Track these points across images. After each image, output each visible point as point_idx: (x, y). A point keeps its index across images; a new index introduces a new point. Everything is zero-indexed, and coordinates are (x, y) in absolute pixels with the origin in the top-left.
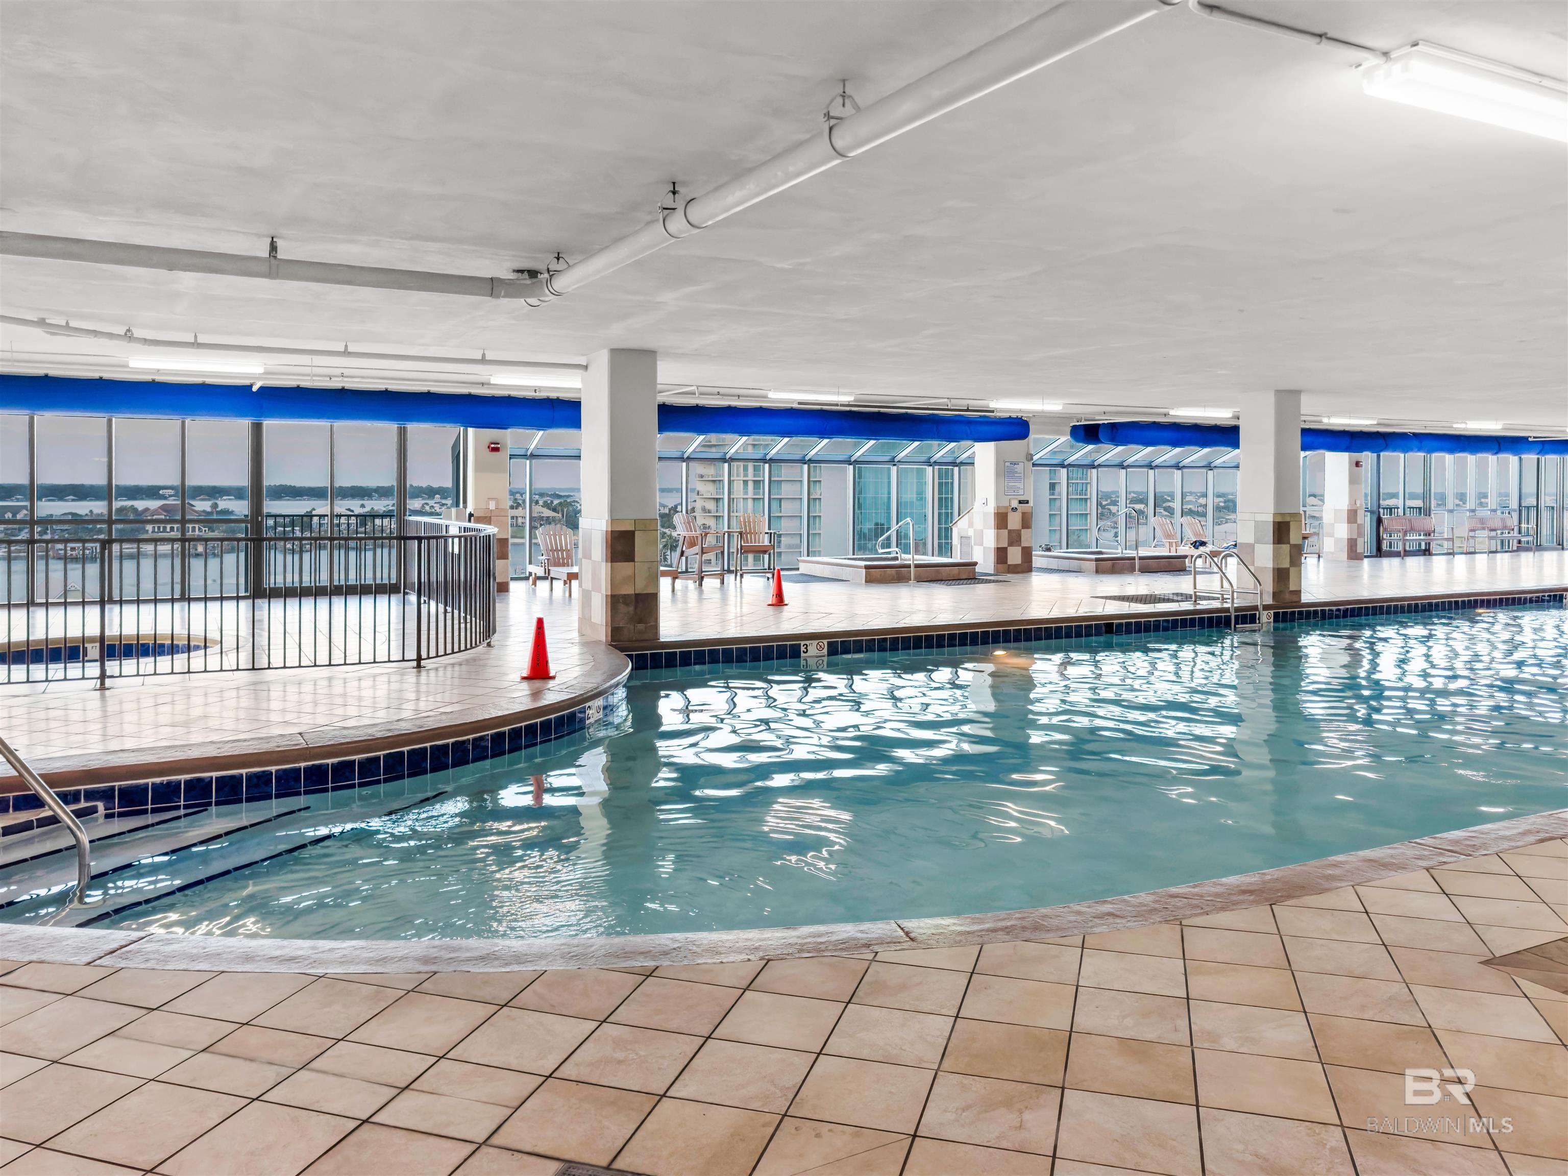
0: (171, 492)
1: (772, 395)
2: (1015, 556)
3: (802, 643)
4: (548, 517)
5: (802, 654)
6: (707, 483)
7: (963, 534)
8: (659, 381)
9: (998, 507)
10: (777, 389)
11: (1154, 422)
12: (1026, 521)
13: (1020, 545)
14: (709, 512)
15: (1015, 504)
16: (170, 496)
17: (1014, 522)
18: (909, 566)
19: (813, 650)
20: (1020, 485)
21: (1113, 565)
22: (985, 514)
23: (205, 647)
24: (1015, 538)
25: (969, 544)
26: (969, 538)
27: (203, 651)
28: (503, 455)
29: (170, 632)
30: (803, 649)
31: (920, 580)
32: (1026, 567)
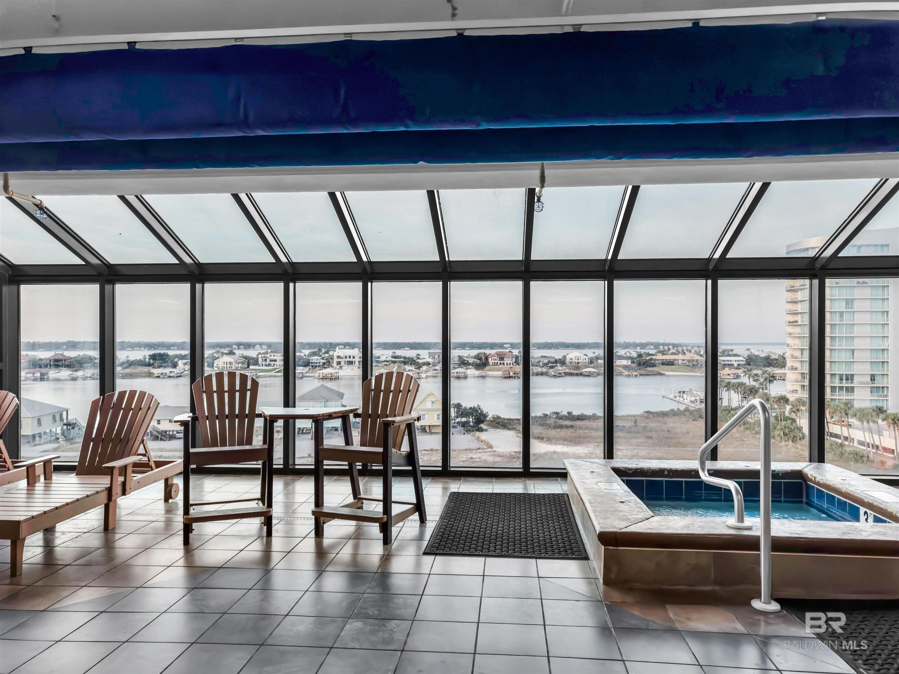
0: (509, 346)
4: (697, 360)
6: (794, 339)
14: (796, 358)
16: (508, 347)
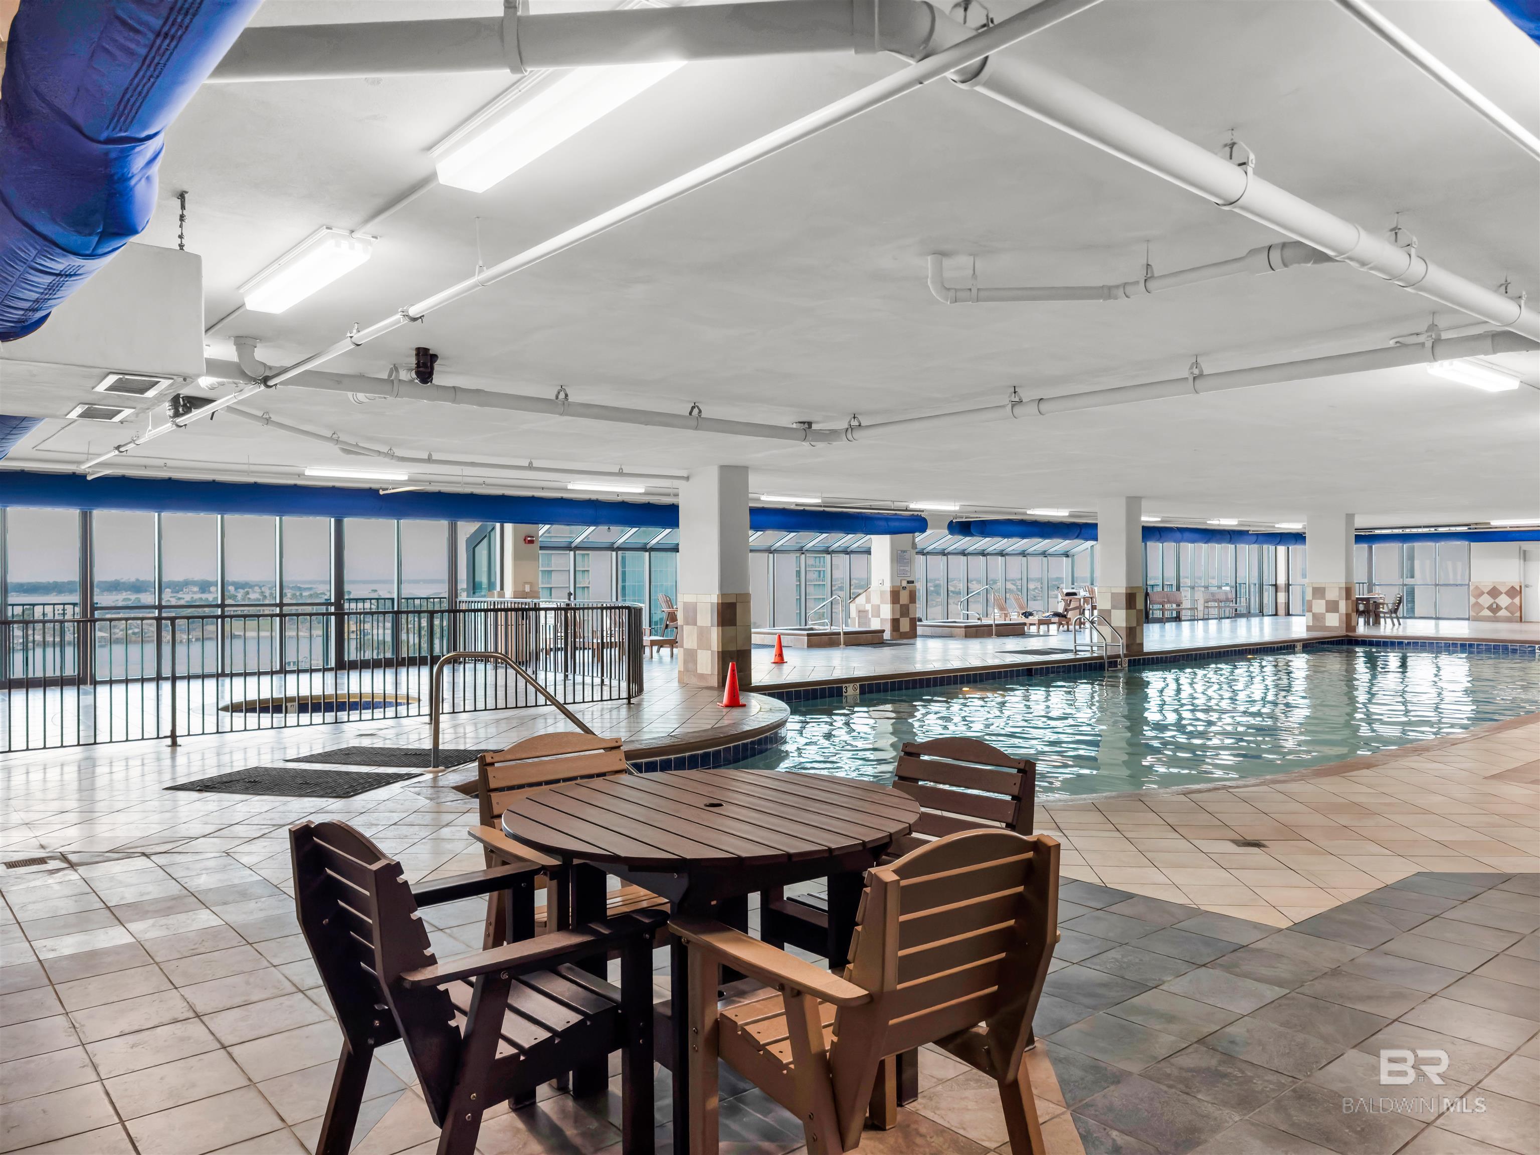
1: (764, 498)
2: (905, 625)
3: (844, 686)
5: (844, 694)
7: (861, 608)
8: (750, 490)
9: (893, 587)
10: (769, 493)
11: (1009, 520)
12: (913, 598)
13: (908, 616)
15: (904, 584)
17: (904, 598)
18: (839, 634)
19: (851, 691)
20: (908, 569)
21: (977, 631)
22: (882, 593)
23: (408, 704)
24: (905, 611)
25: (867, 616)
26: (867, 611)
27: (406, 706)
28: (536, 546)
29: (371, 692)
30: (844, 690)
31: (848, 644)
32: (912, 634)
